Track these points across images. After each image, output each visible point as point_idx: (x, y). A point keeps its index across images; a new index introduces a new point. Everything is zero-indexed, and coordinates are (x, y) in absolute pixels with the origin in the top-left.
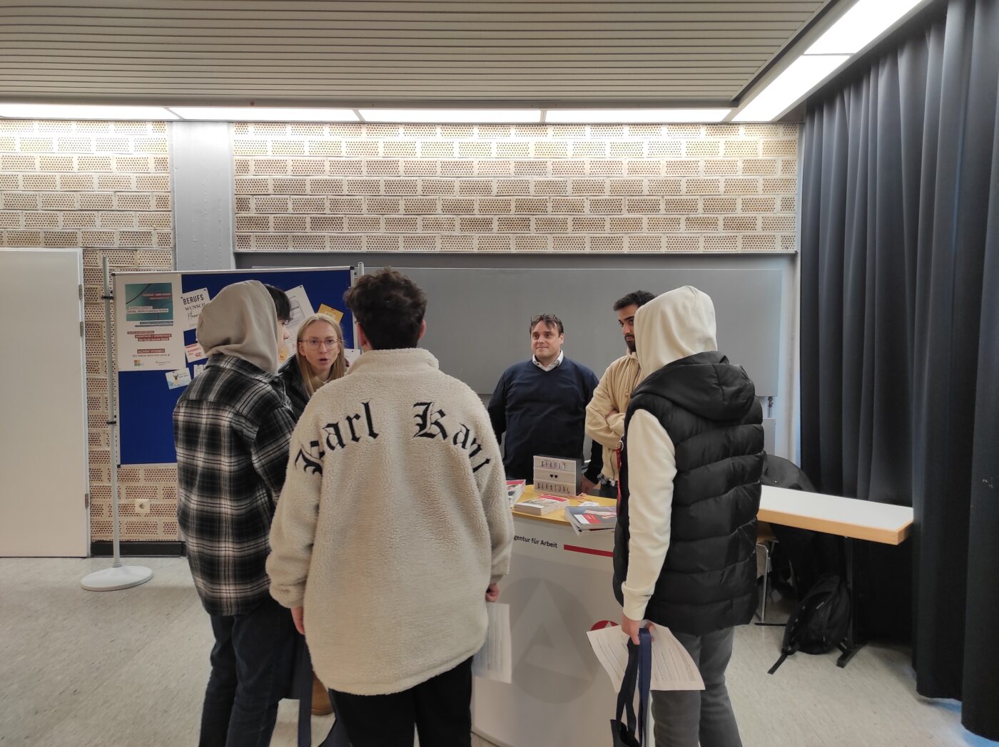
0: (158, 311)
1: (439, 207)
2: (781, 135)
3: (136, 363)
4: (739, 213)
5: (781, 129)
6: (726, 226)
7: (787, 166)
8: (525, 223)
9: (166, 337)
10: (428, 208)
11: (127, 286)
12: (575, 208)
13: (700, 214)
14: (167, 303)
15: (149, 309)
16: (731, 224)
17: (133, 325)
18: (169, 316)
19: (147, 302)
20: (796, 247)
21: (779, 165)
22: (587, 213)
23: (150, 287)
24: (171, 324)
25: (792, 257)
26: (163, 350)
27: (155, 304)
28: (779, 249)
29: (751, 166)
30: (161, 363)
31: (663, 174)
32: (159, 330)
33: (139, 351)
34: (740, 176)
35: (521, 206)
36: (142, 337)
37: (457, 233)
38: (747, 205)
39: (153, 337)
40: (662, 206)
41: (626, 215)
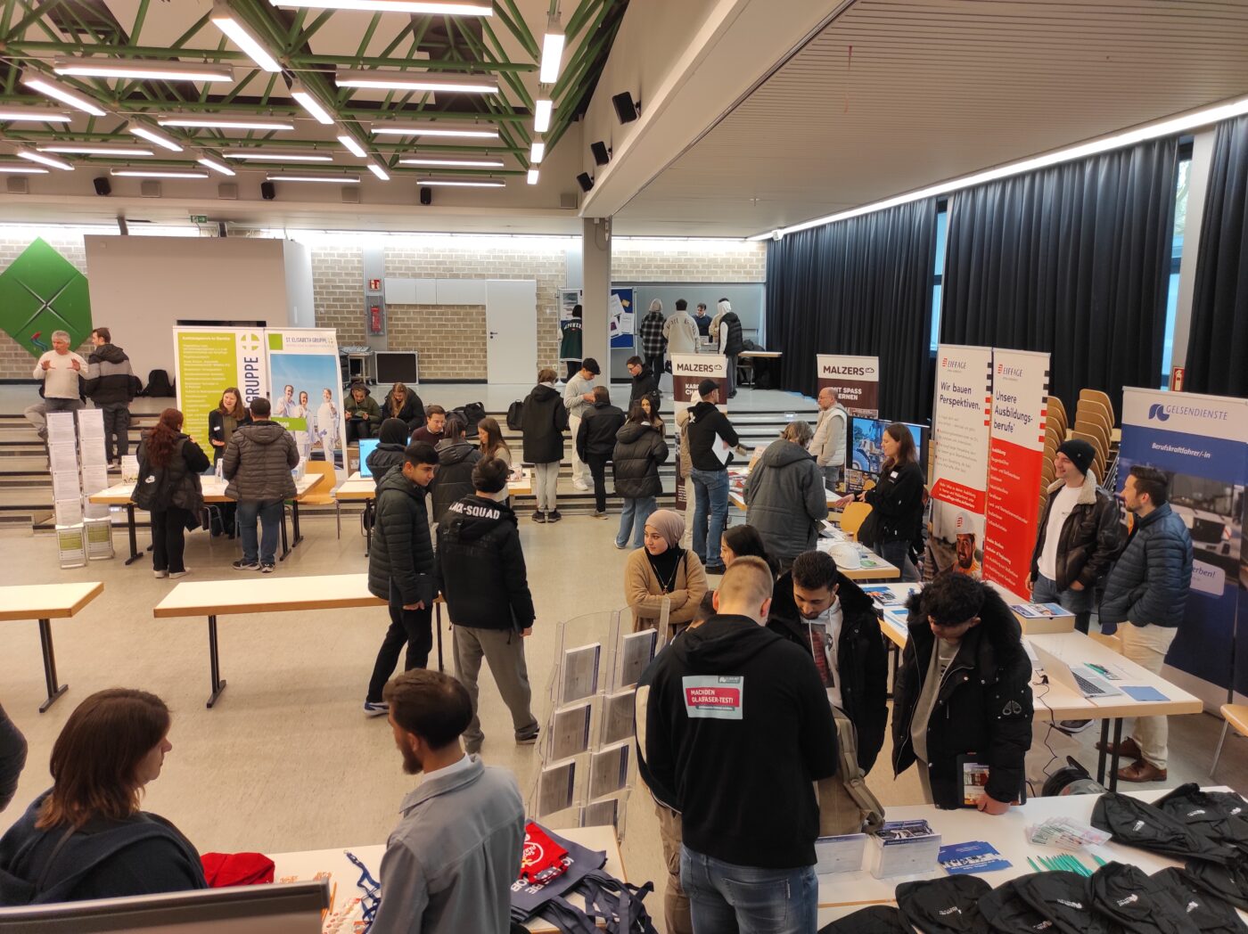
4: (748, 269)
5: (759, 244)
7: (763, 254)
11: (563, 294)
12: (697, 267)
16: (746, 273)
20: (765, 281)
21: (760, 254)
22: (700, 269)
25: (764, 284)
28: (759, 281)
29: (752, 254)
31: (725, 256)
34: (748, 257)
38: (751, 267)
40: (724, 266)
41: (713, 269)
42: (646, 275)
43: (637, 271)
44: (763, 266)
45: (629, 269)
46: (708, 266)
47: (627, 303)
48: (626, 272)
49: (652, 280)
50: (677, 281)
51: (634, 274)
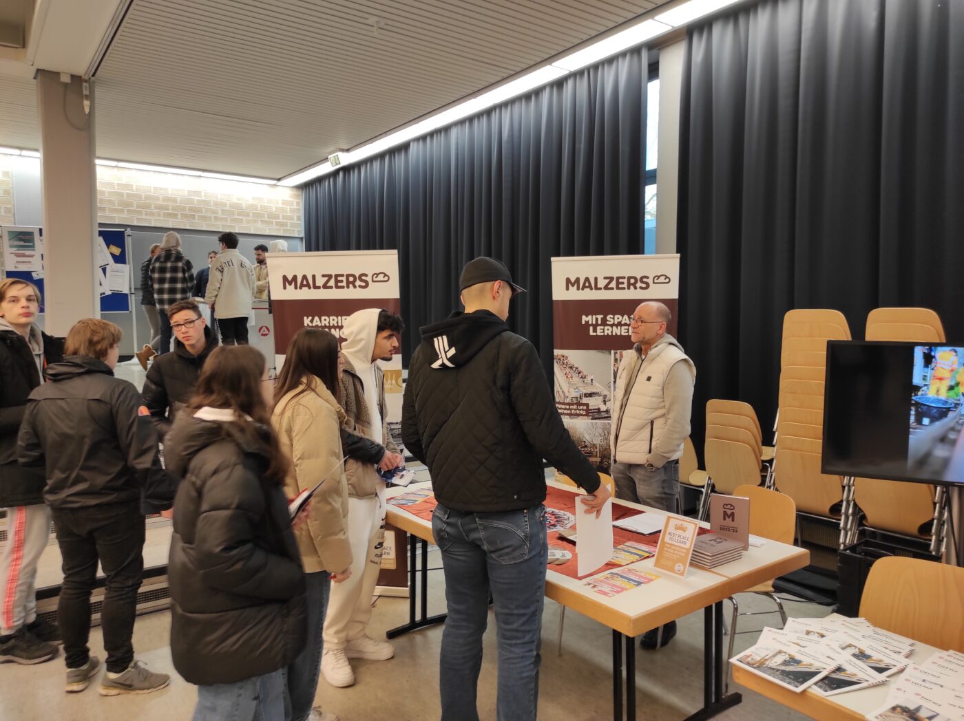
0: (26, 244)
1: (153, 206)
2: (295, 192)
3: (16, 267)
4: (281, 220)
5: (295, 190)
6: (276, 225)
7: (298, 203)
8: (193, 217)
9: (32, 256)
10: (148, 206)
11: (9, 232)
12: (215, 212)
13: (266, 219)
14: (32, 240)
15: (22, 243)
16: (279, 224)
17: (13, 250)
18: (33, 247)
19: (21, 240)
20: (302, 235)
21: (295, 203)
22: (220, 215)
23: (21, 233)
24: (34, 250)
25: (302, 239)
26: (30, 262)
27: (25, 241)
28: (296, 235)
29: (284, 202)
30: (30, 268)
31: (251, 202)
32: (27, 253)
33: (17, 262)
34: (281, 206)
35: (191, 209)
36: (18, 255)
37: (162, 218)
38: (284, 217)
39: (24, 256)
40: (251, 215)
41: (236, 217)
42: (144, 217)
43: (128, 211)
44: (299, 218)
45: (117, 207)
46: (231, 213)
47: (117, 251)
48: (111, 210)
49: (153, 225)
50: (188, 228)
51: (125, 215)
